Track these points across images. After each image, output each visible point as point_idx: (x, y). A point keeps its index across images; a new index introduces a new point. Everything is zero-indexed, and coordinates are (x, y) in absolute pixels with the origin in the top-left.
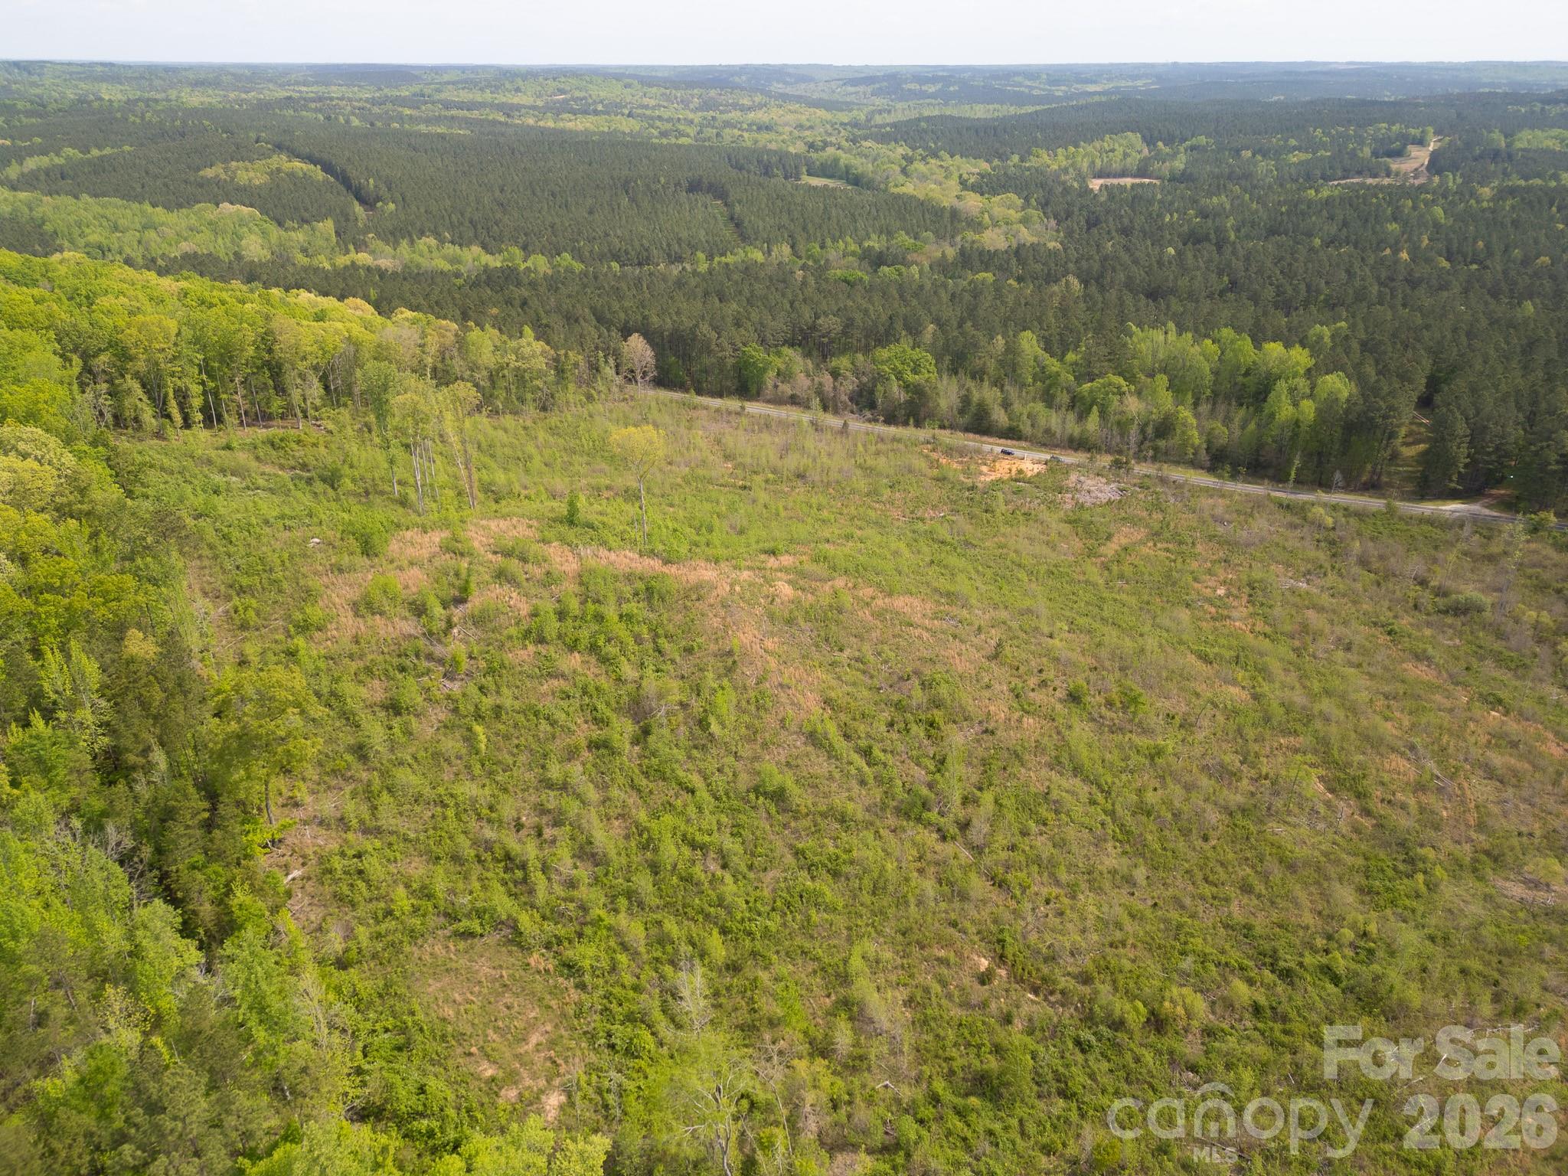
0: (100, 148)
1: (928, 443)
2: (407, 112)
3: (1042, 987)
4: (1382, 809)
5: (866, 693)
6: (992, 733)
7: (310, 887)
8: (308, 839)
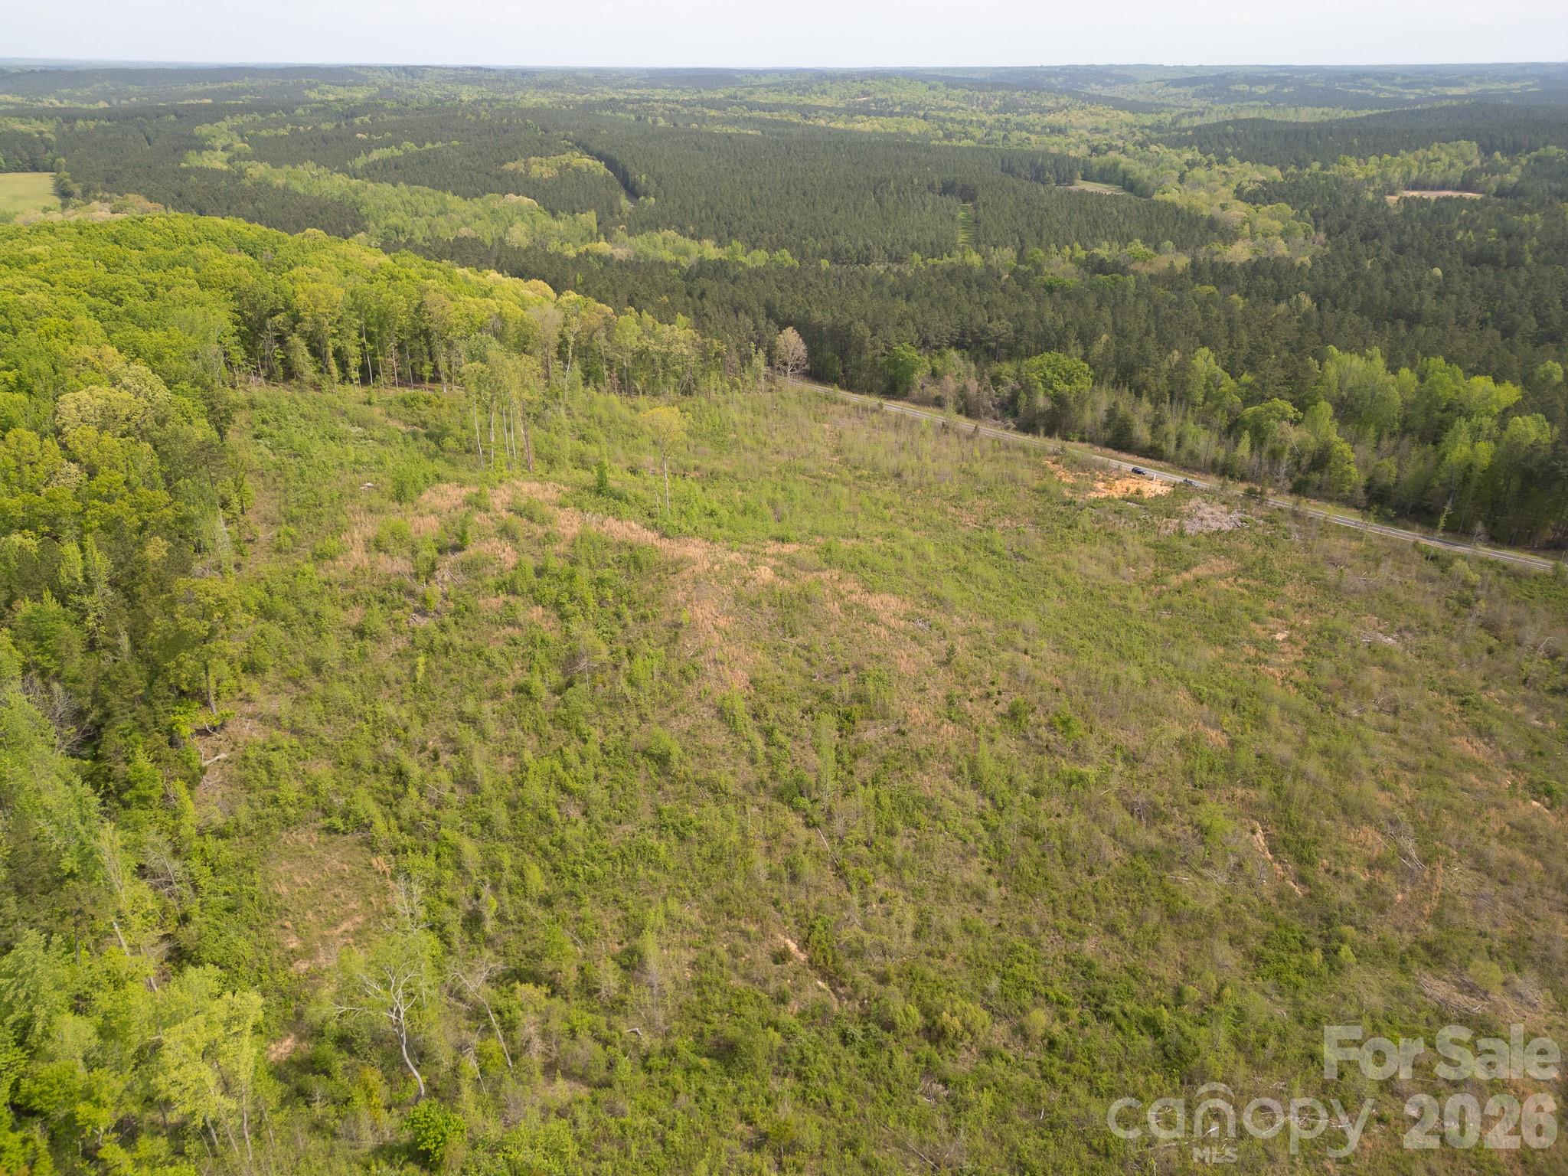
0: (434, 143)
1: (1056, 454)
2: (713, 113)
3: (834, 978)
4: (1324, 880)
5: (799, 679)
6: (903, 734)
7: (227, 768)
8: (246, 730)
